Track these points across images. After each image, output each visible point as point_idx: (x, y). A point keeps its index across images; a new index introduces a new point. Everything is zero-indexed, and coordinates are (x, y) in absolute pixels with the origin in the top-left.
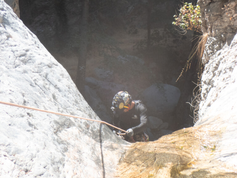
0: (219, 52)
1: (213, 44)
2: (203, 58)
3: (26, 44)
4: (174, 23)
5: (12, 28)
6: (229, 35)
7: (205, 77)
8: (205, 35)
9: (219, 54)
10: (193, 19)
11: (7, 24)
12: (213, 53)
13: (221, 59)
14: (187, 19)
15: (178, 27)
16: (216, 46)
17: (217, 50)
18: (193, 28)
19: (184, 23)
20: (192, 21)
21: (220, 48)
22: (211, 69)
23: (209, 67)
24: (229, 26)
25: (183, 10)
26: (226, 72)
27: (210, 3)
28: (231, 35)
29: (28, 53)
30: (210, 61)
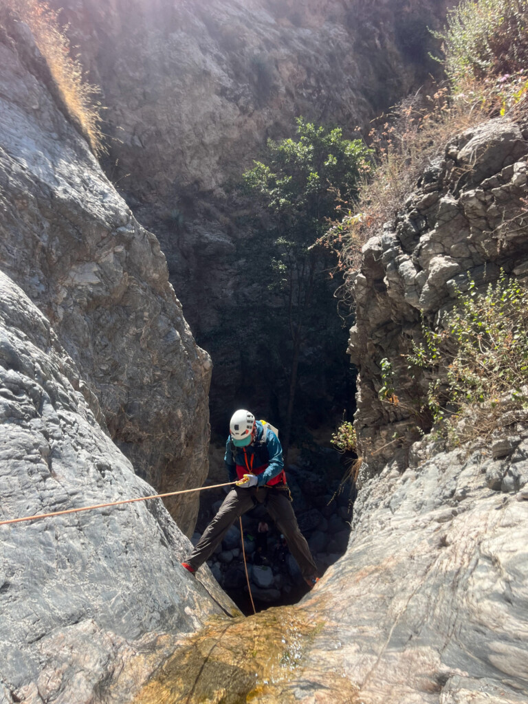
0: (371, 480)
1: (366, 471)
2: (357, 484)
3: (78, 484)
4: (332, 441)
5: (63, 463)
6: (380, 464)
7: (356, 505)
8: (360, 459)
9: (370, 484)
10: (351, 439)
11: (56, 458)
12: (365, 480)
13: (371, 490)
14: (346, 438)
15: (336, 445)
16: (368, 474)
17: (370, 478)
18: (351, 449)
19: (342, 442)
20: (350, 441)
21: (372, 477)
22: (362, 499)
23: (362, 493)
24: (381, 455)
25: (342, 428)
26: (372, 508)
27: (364, 427)
28: (382, 464)
29: (74, 497)
30: (363, 489)
